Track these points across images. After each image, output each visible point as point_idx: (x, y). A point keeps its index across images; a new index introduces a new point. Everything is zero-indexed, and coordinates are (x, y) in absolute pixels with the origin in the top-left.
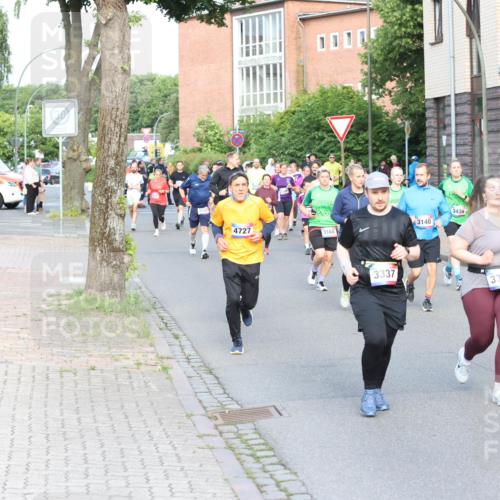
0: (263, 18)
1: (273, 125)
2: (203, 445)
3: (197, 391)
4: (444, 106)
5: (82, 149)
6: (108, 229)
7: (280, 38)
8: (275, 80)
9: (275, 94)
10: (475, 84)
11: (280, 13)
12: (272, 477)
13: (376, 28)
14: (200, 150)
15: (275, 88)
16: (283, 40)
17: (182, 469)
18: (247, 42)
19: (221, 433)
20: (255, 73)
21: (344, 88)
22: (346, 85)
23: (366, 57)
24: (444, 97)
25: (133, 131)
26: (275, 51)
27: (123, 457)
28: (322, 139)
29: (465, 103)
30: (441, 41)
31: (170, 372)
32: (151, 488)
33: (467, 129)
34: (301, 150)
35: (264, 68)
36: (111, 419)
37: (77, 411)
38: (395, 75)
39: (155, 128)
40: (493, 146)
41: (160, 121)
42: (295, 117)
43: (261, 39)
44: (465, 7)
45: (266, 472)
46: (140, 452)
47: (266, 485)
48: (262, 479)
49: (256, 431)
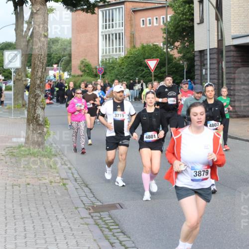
1: (118, 64)
2: (83, 222)
3: (80, 195)
4: (204, 55)
5: (23, 74)
6: (36, 115)
7: (122, 20)
8: (120, 41)
9: (120, 48)
11: (122, 7)
12: (117, 239)
13: (170, 15)
14: (82, 76)
15: (120, 45)
17: (73, 234)
18: (106, 22)
19: (92, 217)
20: (109, 38)
21: (154, 45)
22: (155, 44)
23: (165, 30)
24: (204, 50)
25: (49, 66)
26: (119, 26)
27: (43, 228)
28: (143, 70)
29: (214, 53)
30: (203, 22)
31: (67, 186)
32: (57, 244)
33: (215, 66)
34: (132, 76)
35: (114, 35)
36: (37, 209)
37: (21, 205)
38: (179, 39)
39: (59, 65)
40: (228, 75)
41: (62, 61)
42: (129, 59)
43: (113, 21)
44: (215, 5)
45: (114, 236)
46: (52, 226)
47: (114, 243)
48: (113, 240)
49: (110, 216)
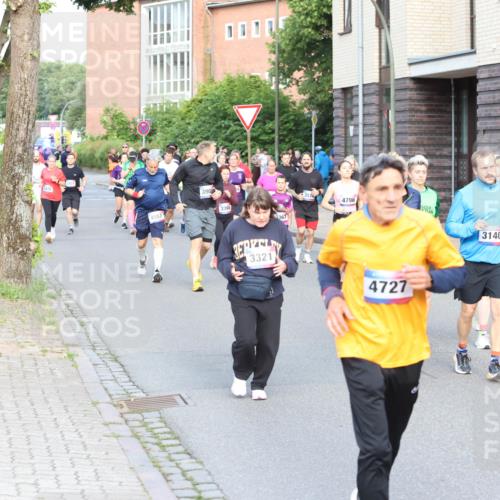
0: (172, 6)
1: (180, 113)
2: (108, 432)
3: (102, 378)
4: (352, 97)
6: (15, 215)
7: (188, 27)
8: (183, 69)
9: (182, 83)
10: (383, 75)
12: (178, 466)
13: (284, 18)
14: (106, 138)
15: (182, 76)
16: (190, 29)
17: (88, 457)
18: (155, 30)
19: (126, 421)
20: (162, 62)
21: (251, 77)
22: (253, 74)
23: (274, 46)
24: (352, 88)
25: (41, 117)
26: (182, 39)
27: (29, 444)
28: (227, 127)
29: (373, 94)
30: (350, 31)
31: (76, 359)
32: (57, 476)
33: (374, 119)
34: (207, 138)
35: (172, 56)
36: (17, 405)
38: (302, 65)
39: (62, 115)
40: (400, 136)
41: (67, 109)
42: (203, 105)
43: (169, 27)
45: (171, 460)
46: (47, 439)
47: (172, 474)
48: (168, 468)
49: (162, 419)
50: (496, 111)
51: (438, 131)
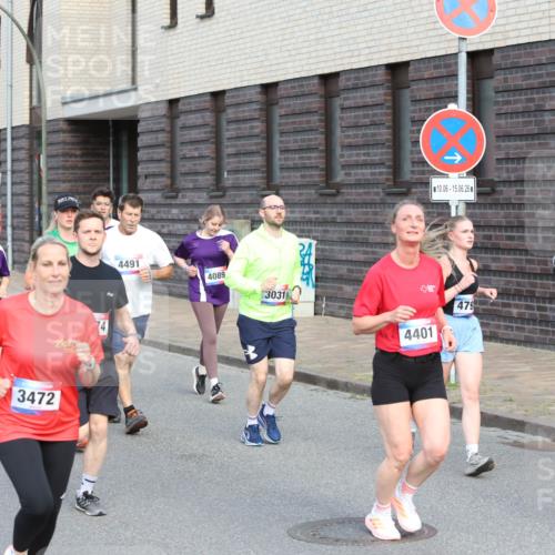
10: (34, 116)
29: (22, 137)
33: (24, 165)
40: (52, 184)
44: (26, 30)
50: (159, 153)
51: (95, 177)
